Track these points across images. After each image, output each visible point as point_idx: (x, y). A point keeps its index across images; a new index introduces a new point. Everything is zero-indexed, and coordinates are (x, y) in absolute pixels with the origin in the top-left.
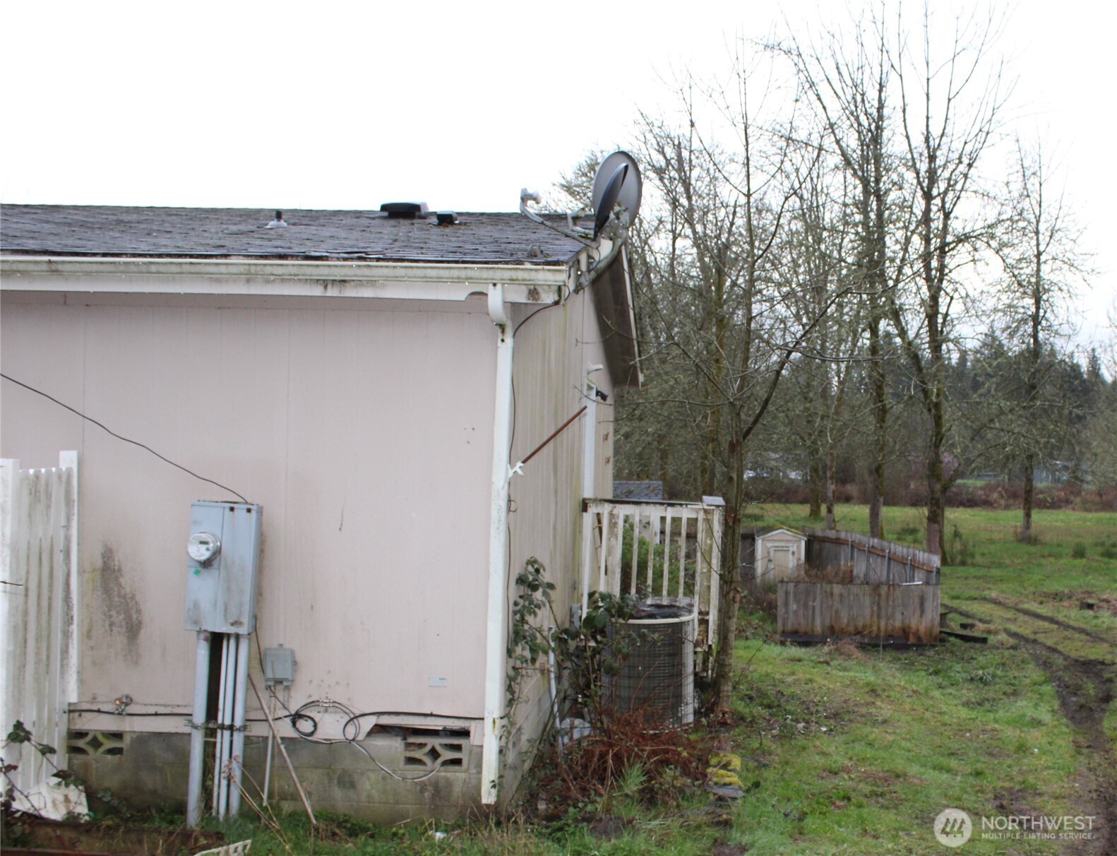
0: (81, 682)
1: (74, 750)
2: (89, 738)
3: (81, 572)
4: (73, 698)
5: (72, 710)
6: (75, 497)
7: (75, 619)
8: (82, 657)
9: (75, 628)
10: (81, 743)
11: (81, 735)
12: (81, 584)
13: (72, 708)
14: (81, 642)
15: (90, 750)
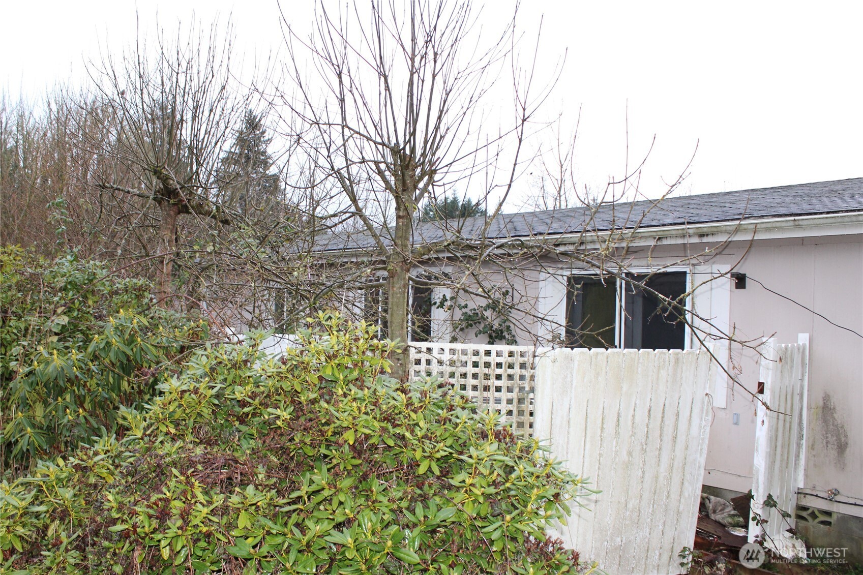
0: (806, 476)
1: (799, 517)
2: (810, 511)
3: (809, 408)
4: (801, 485)
5: (799, 493)
6: (807, 362)
7: (804, 436)
8: (807, 460)
9: (804, 442)
10: (804, 514)
11: (805, 509)
12: (809, 416)
13: (800, 491)
14: (808, 451)
15: (809, 518)
